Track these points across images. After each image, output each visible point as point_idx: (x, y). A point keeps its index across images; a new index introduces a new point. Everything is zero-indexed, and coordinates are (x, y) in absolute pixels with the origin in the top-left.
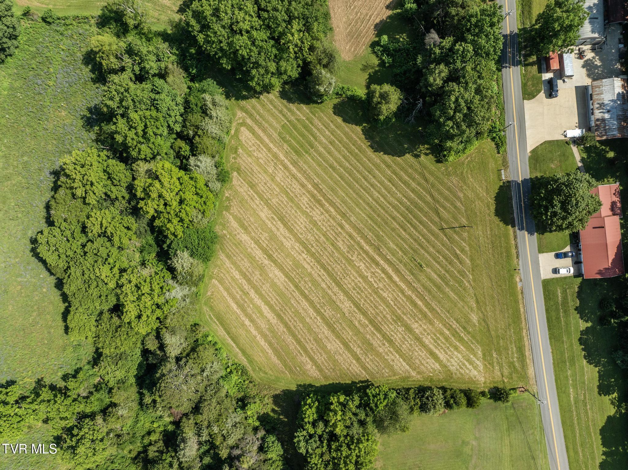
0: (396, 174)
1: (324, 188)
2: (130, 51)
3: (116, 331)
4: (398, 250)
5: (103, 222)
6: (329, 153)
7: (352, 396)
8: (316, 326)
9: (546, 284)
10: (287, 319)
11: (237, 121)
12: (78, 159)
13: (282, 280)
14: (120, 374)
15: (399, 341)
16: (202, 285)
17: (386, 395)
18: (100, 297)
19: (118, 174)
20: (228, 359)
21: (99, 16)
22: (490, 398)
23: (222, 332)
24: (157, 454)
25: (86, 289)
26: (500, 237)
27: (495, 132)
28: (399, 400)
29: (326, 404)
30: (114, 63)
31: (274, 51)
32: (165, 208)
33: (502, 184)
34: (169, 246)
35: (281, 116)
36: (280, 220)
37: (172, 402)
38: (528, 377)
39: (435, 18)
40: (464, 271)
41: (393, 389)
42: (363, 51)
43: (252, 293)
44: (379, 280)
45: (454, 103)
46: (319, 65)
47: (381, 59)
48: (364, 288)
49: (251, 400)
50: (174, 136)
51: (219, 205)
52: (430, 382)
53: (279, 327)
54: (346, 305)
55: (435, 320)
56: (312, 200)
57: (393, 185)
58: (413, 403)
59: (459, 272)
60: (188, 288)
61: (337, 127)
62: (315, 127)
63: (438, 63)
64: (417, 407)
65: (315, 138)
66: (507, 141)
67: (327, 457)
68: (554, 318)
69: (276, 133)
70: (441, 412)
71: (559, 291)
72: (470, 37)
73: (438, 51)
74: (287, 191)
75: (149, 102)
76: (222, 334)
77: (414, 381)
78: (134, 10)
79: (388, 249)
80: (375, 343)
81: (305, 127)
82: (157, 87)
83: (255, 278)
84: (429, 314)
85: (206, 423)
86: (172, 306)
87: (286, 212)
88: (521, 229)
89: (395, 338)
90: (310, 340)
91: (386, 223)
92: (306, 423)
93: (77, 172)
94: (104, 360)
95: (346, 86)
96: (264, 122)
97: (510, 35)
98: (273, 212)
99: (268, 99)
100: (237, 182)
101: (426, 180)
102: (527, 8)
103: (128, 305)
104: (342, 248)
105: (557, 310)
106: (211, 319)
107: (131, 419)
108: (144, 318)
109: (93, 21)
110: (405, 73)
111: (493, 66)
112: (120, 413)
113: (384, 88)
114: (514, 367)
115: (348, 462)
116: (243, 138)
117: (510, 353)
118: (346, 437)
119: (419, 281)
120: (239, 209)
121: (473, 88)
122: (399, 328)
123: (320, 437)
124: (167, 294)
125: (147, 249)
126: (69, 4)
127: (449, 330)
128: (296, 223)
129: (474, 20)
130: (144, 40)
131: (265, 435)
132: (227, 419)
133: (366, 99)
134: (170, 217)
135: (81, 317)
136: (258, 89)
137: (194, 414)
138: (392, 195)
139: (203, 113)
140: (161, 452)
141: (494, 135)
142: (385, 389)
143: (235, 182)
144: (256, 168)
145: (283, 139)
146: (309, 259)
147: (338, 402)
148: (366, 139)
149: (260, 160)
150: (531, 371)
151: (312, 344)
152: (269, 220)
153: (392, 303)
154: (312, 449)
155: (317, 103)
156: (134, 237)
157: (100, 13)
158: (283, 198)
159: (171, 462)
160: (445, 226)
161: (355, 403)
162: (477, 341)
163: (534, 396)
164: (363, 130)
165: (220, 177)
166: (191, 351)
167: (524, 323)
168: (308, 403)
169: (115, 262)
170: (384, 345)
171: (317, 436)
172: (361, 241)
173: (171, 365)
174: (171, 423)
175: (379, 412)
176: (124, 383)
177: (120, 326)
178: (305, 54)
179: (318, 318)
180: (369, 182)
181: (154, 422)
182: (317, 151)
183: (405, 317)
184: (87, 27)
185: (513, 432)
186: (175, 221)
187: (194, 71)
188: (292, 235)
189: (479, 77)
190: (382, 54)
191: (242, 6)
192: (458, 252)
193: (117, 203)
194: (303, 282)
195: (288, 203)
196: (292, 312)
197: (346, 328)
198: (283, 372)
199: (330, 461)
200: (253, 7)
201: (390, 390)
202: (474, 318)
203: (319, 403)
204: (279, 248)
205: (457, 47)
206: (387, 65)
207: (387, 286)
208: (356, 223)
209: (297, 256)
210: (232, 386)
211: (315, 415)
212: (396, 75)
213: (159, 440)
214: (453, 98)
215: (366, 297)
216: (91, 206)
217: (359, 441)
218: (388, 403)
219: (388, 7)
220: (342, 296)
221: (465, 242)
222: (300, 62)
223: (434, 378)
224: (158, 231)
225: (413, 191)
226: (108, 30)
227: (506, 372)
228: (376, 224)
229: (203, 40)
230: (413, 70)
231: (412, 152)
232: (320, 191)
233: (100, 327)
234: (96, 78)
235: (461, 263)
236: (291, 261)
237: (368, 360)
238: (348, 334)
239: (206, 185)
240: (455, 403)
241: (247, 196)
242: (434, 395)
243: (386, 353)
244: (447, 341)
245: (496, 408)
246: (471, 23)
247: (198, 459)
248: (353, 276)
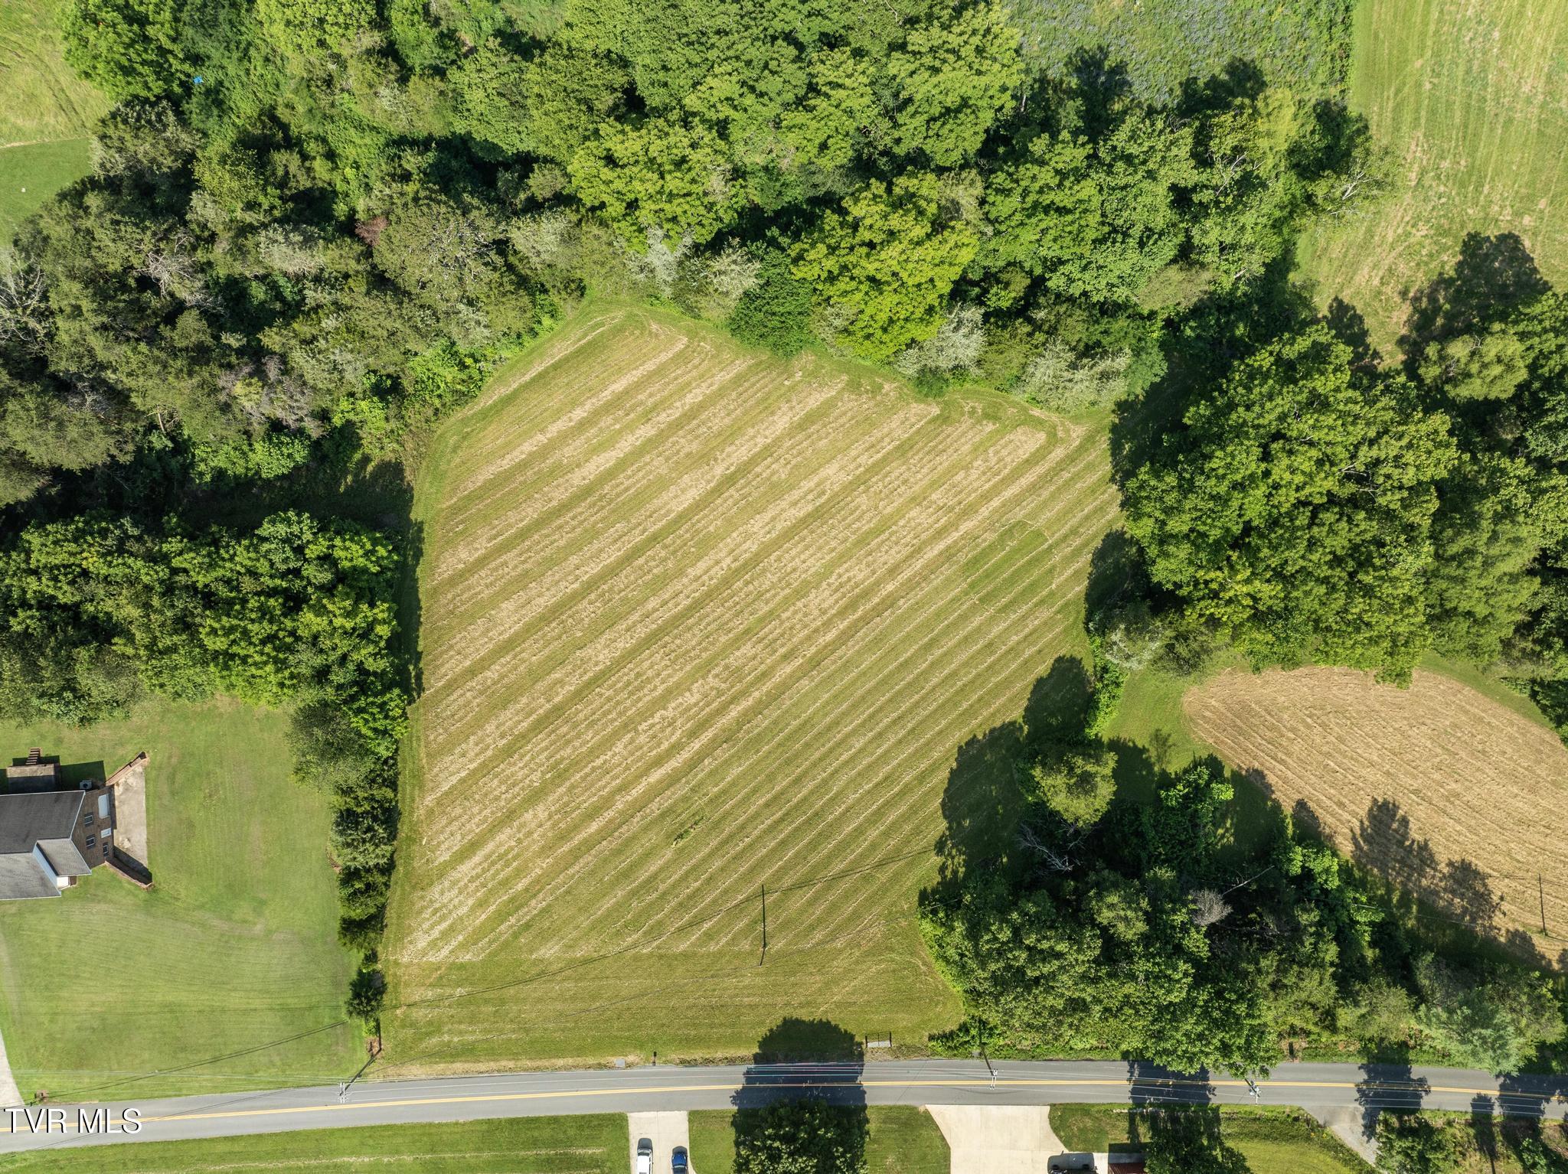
0: (902, 794)
1: (883, 622)
2: (1248, 184)
3: (579, 101)
4: (721, 785)
5: (841, 91)
6: (966, 638)
7: (387, 655)
8: (557, 577)
9: (616, 1123)
10: (580, 510)
11: (1063, 424)
12: (997, 42)
13: (673, 505)
14: (475, 98)
15: (508, 772)
16: (675, 310)
17: (385, 733)
18: (665, 68)
19: (953, 135)
20: (494, 362)
21: (1345, 108)
22: (360, 973)
23: (561, 349)
24: (280, 172)
25: (686, 35)
26: (733, 1025)
27: (980, 1035)
28: (369, 763)
29: (371, 590)
30: (1222, 144)
31: (1215, 534)
32: (863, 244)
33: (857, 1039)
34: (773, 243)
35: (1063, 531)
36: (817, 510)
37: (401, 228)
38: (403, 1064)
39: (1260, 915)
40: (660, 935)
41: (397, 750)
42: (1201, 738)
43: (646, 431)
44: (655, 737)
45: (1051, 948)
46: (1173, 634)
47: (1178, 779)
48: (640, 699)
49: (393, 410)
50: (1038, 271)
51: (865, 368)
52: (408, 838)
53: (562, 490)
54: (600, 654)
55: (550, 860)
56: (857, 590)
57: (877, 785)
58: (361, 794)
59: (660, 923)
60: (669, 279)
61: (1026, 662)
62: (1031, 612)
63: (1149, 918)
64: (352, 804)
65: (1005, 609)
66: (957, 1061)
67: (248, 584)
68: (536, 1134)
69: (1025, 517)
70: (335, 858)
71: (598, 1151)
72: (1203, 997)
73: (1179, 918)
74: (883, 532)
75: (1121, 222)
76: (555, 350)
77: (413, 801)
78: (1349, 199)
79: (726, 761)
80: (508, 716)
81: (1032, 588)
82: (1155, 243)
83: (682, 441)
84: (566, 848)
85: (346, 300)
86: (628, 240)
87: (833, 527)
88: (749, 1076)
89: (515, 764)
90: (524, 562)
91: (788, 762)
92: (331, 540)
93: (965, 37)
94: (513, 65)
95: (1120, 691)
96: (1054, 488)
97: (1205, 1087)
98: (837, 494)
99: (1109, 503)
100: (915, 415)
101: (881, 865)
102: (1266, 1130)
103: (640, 137)
104: (737, 653)
105: (554, 1143)
106: (594, 328)
107: (368, 114)
108: (607, 173)
109: (1333, 91)
110: (1140, 835)
111: (1133, 1043)
112: (383, 91)
113: (1106, 785)
114: (429, 1034)
115: (232, 637)
116: (1019, 435)
117: (462, 1027)
118: (293, 633)
119: (646, 829)
120: (849, 414)
121: (1083, 995)
122: (539, 774)
123: (297, 572)
124: (660, 233)
125: (772, 184)
126: (1381, 36)
127: (526, 890)
128: (807, 548)
129: (1241, 1009)
130: (1278, 214)
131: (309, 437)
132: (352, 351)
133: (1085, 738)
134: (843, 252)
135: (619, 16)
136: (1132, 484)
137: (369, 273)
138: (852, 780)
139: (1087, 346)
140: (282, 184)
141: (973, 1032)
142: (399, 731)
143: (917, 408)
144: (944, 462)
145: (1009, 533)
146: (718, 572)
147: (375, 620)
148: (992, 731)
149: (962, 474)
150: (416, 1071)
151: (516, 567)
152: (818, 485)
153: (598, 762)
154: (269, 551)
155: (1088, 619)
156: (802, 158)
157: (1353, 111)
158: (869, 522)
159: (260, 205)
160: (770, 899)
161: (371, 660)
162: (492, 955)
163: (359, 1075)
164: (1013, 723)
165: (928, 375)
166: (519, 275)
167: (529, 1063)
168: (378, 548)
169: (745, 110)
170: (502, 736)
171: (299, 564)
172: (751, 699)
173: (489, 231)
174: (353, 211)
175: (345, 714)
176: (455, 109)
177: (590, 109)
178: (1202, 604)
179: (576, 586)
180: (888, 727)
181: (358, 168)
182: (973, 610)
183: (562, 790)
184: (1321, 77)
185: (278, 1020)
186: (831, 264)
187: (1188, 332)
188: (778, 537)
189: (1107, 1010)
190: (1188, 784)
191: (1327, 467)
192: (706, 926)
193: (885, 124)
194: (663, 554)
195: (854, 533)
196: (596, 523)
197: (547, 651)
198: (454, 490)
199: (239, 591)
200: (1320, 493)
201: (397, 742)
202: (550, 951)
203: (377, 574)
204: (749, 504)
205: (1183, 966)
206: (1163, 794)
207: (638, 754)
208: (794, 690)
209: (727, 545)
210: (430, 365)
211: (347, 564)
212: (1137, 812)
213: (314, 178)
214: (1061, 947)
215: (618, 703)
216: (884, 60)
217: (281, 665)
218: (365, 737)
219: (1301, 805)
220: (624, 644)
221: (727, 943)
222: (1184, 592)
223: (415, 848)
224: (813, 213)
225: (860, 831)
226: (1309, 128)
227: (418, 1014)
228: (788, 738)
229: (1256, 365)
230: (1144, 855)
231: (952, 837)
232: (878, 611)
233: (594, 62)
234: (1195, 91)
235: (680, 930)
236: (717, 528)
237: (468, 695)
238: (532, 654)
239: (913, 340)
240: (355, 893)
241: (879, 435)
242: (377, 846)
243: (482, 740)
244: (500, 884)
245: (336, 984)
246: (1237, 1002)
247: (261, 272)
248: (670, 676)
